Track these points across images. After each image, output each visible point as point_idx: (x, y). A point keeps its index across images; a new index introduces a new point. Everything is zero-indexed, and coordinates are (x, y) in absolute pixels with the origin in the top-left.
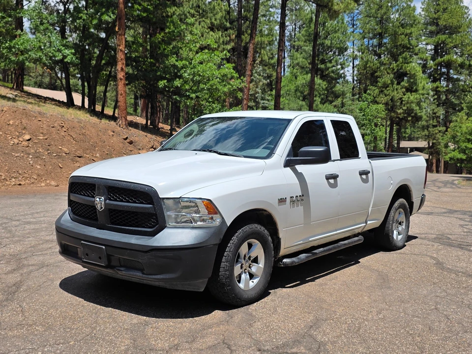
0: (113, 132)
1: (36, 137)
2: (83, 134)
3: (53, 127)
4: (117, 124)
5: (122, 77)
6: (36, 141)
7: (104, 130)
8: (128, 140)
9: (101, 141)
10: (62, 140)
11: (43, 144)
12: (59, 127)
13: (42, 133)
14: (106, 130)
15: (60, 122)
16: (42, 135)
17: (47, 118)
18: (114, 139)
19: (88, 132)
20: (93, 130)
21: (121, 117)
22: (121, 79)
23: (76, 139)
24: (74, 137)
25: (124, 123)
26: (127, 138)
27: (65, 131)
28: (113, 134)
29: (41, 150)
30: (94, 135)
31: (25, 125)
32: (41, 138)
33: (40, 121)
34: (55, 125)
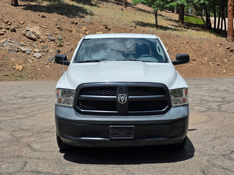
0: (221, 45)
1: (172, 49)
2: (200, 47)
3: (182, 43)
4: (226, 40)
5: (231, 10)
6: (171, 52)
7: (215, 44)
8: (230, 50)
9: (210, 50)
10: (186, 51)
11: (174, 53)
12: (186, 43)
13: (175, 47)
14: (216, 43)
15: (187, 41)
16: (175, 48)
17: (180, 38)
18: (220, 49)
19: (203, 46)
20: (207, 44)
21: (229, 35)
22: (230, 11)
23: (195, 50)
24: (193, 48)
25: (231, 39)
26: (229, 48)
27: (189, 46)
28: (220, 46)
29: (172, 57)
30: (207, 47)
31: (167, 43)
32: (174, 50)
33: (176, 40)
34: (184, 42)
